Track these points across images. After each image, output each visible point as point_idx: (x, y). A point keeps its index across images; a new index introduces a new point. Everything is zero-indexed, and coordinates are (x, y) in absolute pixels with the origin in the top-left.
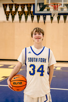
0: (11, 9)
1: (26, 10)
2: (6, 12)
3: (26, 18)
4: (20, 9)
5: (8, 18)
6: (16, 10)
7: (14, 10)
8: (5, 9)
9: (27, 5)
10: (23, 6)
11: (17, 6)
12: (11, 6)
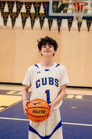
0: (11, 9)
1: (33, 10)
2: (3, 13)
4: (23, 10)
5: (5, 22)
6: (19, 10)
7: (15, 10)
8: (2, 9)
9: (34, 3)
10: (28, 5)
11: (20, 5)
12: (11, 4)
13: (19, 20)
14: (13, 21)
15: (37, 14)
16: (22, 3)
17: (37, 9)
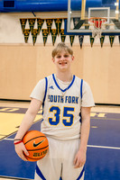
0: (32, 27)
1: (54, 27)
2: (24, 31)
3: (54, 39)
4: (45, 26)
5: (26, 39)
6: (40, 27)
7: (36, 27)
8: (23, 27)
9: (55, 20)
10: (49, 21)
11: (40, 22)
12: (32, 21)
13: (40, 37)
14: (35, 38)
16: (43, 20)
17: (59, 26)
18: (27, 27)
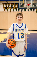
0: (6, 6)
1: (13, 6)
2: (4, 7)
3: (13, 10)
4: (10, 6)
9: (14, 4)
10: (12, 4)
11: (9, 4)
12: (6, 4)
13: (9, 9)
14: (7, 10)
15: (15, 7)
16: (10, 4)
17: (15, 6)
18: (5, 6)
